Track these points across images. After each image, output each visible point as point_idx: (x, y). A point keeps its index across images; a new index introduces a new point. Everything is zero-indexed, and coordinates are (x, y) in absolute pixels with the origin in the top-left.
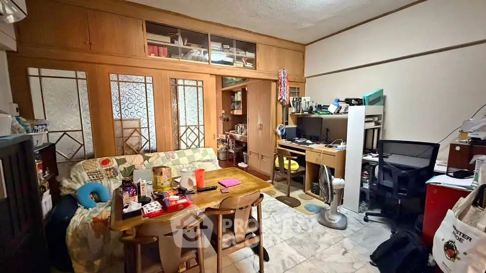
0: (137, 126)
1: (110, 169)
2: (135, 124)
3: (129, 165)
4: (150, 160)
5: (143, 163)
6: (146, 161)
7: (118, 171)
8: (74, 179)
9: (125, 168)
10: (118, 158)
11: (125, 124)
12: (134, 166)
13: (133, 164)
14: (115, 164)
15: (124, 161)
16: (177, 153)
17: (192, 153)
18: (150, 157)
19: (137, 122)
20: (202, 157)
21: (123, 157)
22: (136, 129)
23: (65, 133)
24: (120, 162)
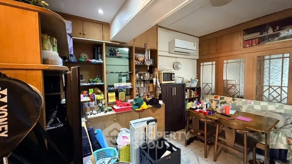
0: (234, 84)
1: (216, 100)
2: (234, 83)
3: (225, 101)
4: (235, 101)
5: (231, 102)
6: (233, 101)
7: (219, 102)
8: (204, 100)
9: (222, 102)
10: (221, 97)
11: (229, 82)
12: (226, 102)
13: (226, 101)
14: (219, 99)
15: (223, 98)
16: (254, 102)
17: (267, 105)
18: (236, 100)
19: (235, 82)
20: (275, 109)
21: (224, 97)
22: (233, 85)
23: (207, 84)
24: (221, 99)
